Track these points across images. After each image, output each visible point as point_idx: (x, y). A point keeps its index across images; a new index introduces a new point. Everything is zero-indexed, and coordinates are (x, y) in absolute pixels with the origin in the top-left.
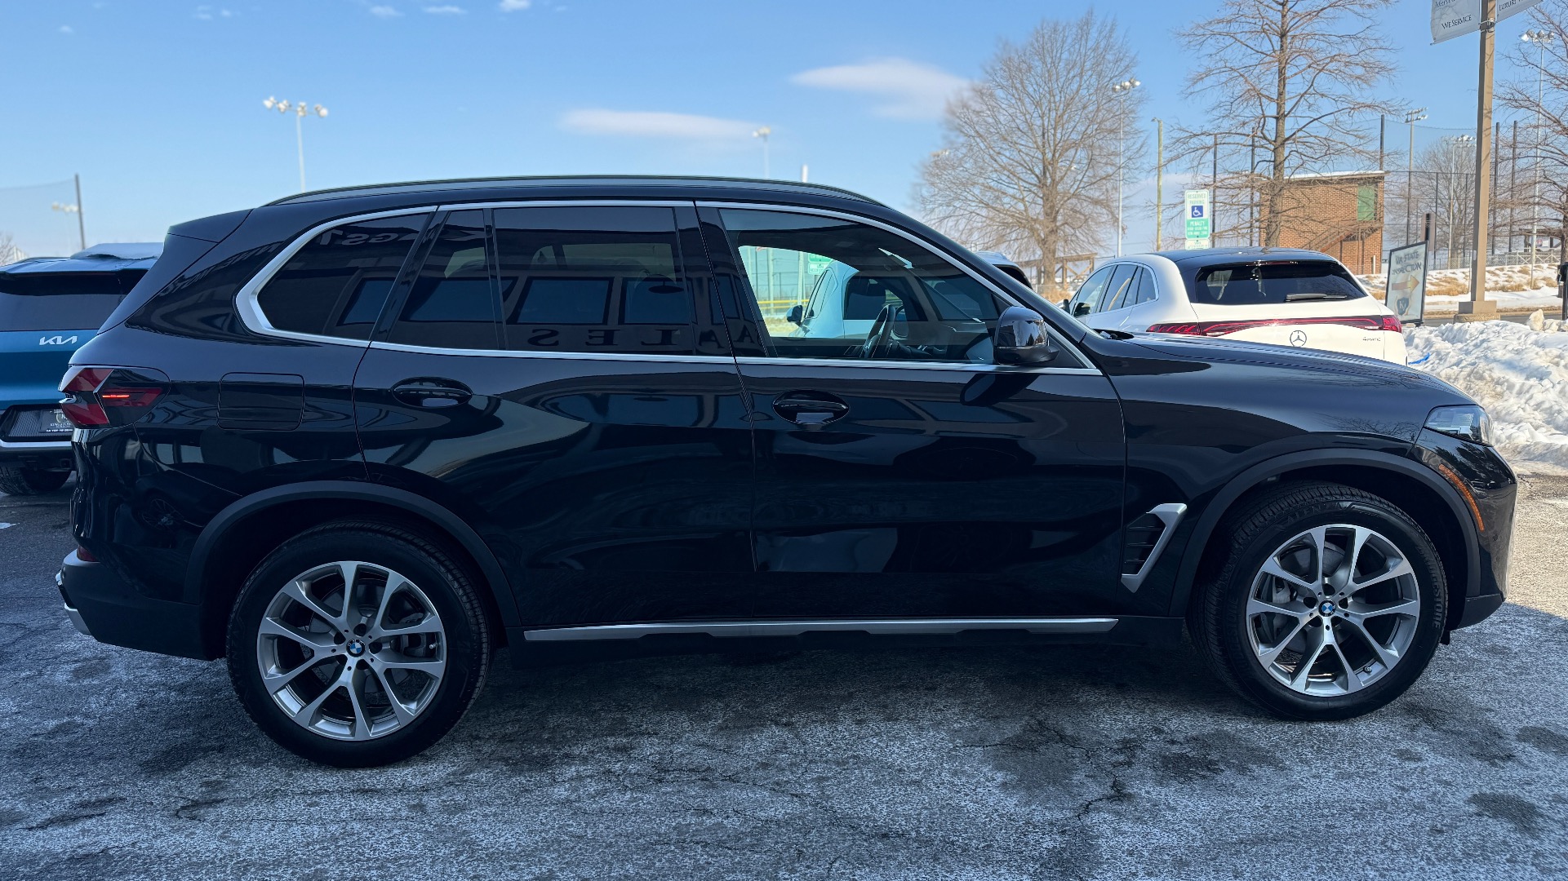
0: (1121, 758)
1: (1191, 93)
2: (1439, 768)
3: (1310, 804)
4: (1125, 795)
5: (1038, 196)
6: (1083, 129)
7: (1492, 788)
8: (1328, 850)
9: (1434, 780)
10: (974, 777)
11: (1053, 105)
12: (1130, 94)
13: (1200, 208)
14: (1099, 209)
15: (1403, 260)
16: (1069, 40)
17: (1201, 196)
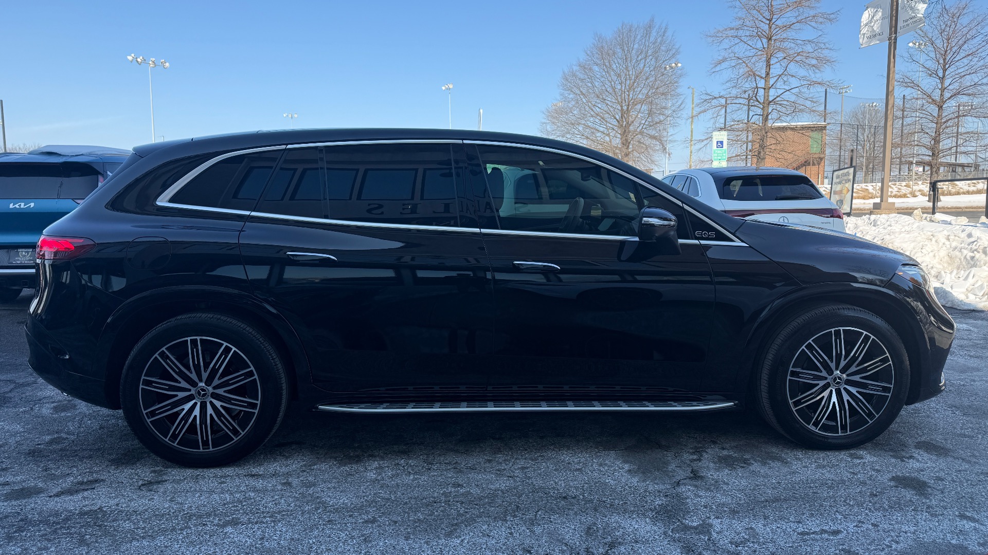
0: (695, 457)
1: (714, 72)
2: (873, 462)
3: (803, 481)
4: (699, 477)
5: (618, 133)
6: (646, 92)
7: (903, 473)
8: (814, 505)
9: (870, 468)
10: (612, 467)
11: (628, 76)
12: (675, 71)
13: (722, 143)
14: (654, 142)
15: (840, 177)
16: (639, 37)
17: (722, 135)
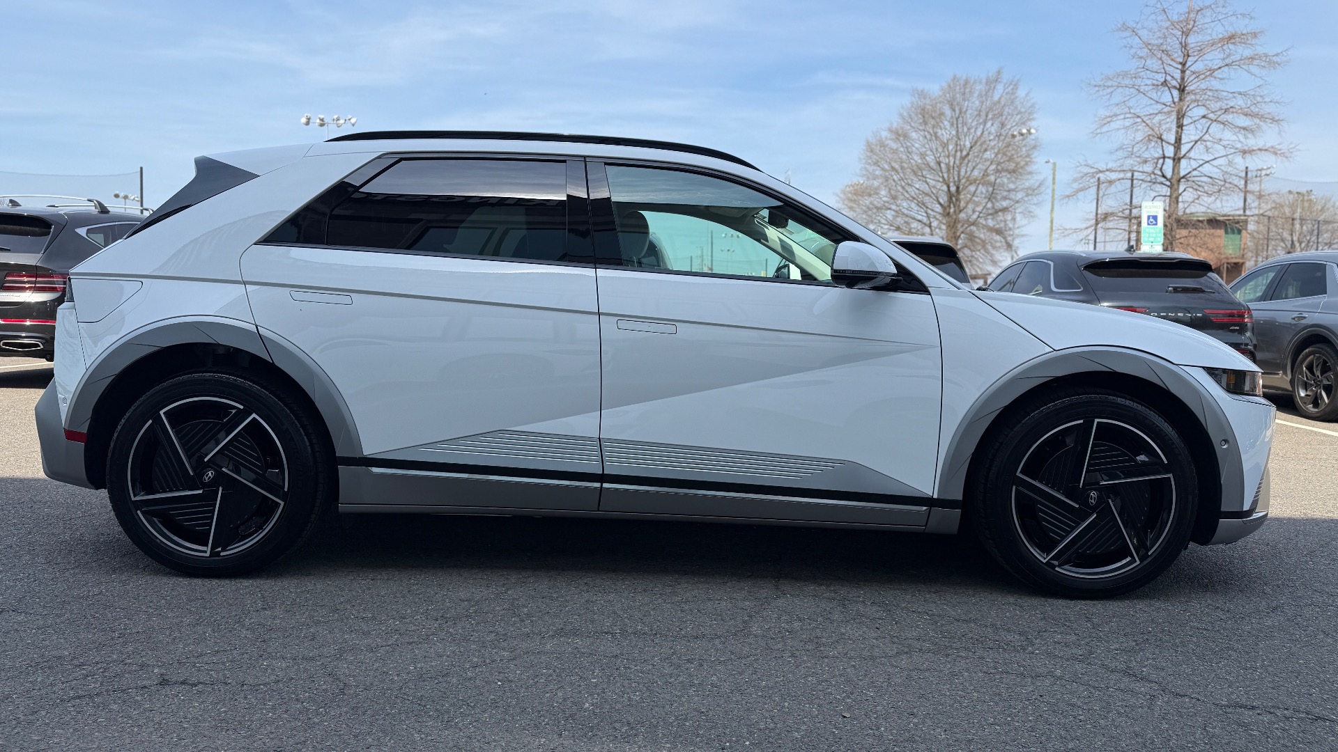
12: (1027, 140)
13: (1155, 218)
14: (995, 236)
17: (1156, 207)
